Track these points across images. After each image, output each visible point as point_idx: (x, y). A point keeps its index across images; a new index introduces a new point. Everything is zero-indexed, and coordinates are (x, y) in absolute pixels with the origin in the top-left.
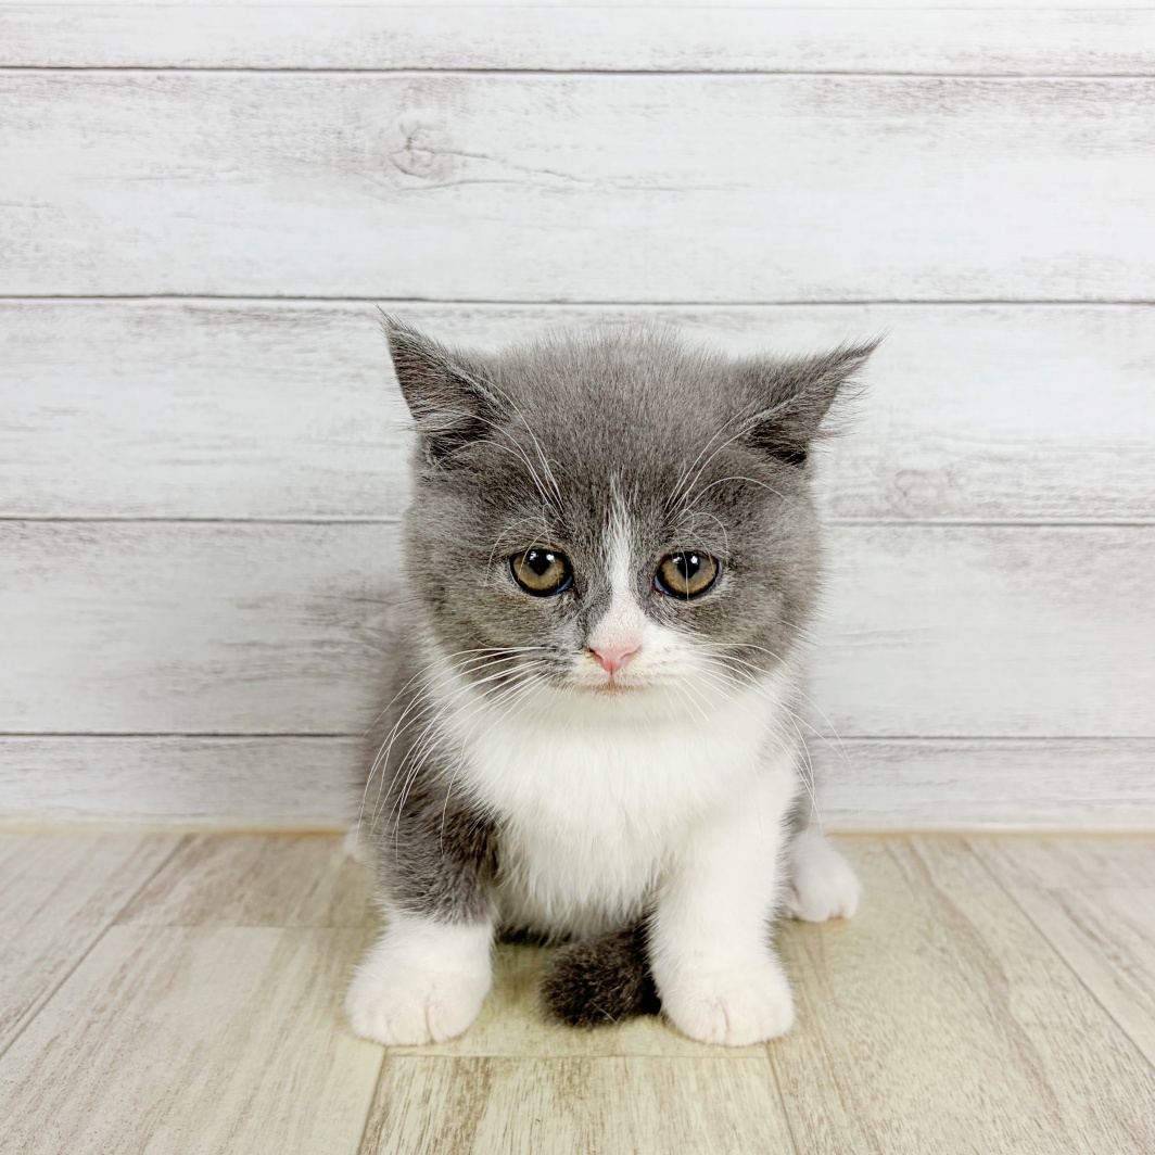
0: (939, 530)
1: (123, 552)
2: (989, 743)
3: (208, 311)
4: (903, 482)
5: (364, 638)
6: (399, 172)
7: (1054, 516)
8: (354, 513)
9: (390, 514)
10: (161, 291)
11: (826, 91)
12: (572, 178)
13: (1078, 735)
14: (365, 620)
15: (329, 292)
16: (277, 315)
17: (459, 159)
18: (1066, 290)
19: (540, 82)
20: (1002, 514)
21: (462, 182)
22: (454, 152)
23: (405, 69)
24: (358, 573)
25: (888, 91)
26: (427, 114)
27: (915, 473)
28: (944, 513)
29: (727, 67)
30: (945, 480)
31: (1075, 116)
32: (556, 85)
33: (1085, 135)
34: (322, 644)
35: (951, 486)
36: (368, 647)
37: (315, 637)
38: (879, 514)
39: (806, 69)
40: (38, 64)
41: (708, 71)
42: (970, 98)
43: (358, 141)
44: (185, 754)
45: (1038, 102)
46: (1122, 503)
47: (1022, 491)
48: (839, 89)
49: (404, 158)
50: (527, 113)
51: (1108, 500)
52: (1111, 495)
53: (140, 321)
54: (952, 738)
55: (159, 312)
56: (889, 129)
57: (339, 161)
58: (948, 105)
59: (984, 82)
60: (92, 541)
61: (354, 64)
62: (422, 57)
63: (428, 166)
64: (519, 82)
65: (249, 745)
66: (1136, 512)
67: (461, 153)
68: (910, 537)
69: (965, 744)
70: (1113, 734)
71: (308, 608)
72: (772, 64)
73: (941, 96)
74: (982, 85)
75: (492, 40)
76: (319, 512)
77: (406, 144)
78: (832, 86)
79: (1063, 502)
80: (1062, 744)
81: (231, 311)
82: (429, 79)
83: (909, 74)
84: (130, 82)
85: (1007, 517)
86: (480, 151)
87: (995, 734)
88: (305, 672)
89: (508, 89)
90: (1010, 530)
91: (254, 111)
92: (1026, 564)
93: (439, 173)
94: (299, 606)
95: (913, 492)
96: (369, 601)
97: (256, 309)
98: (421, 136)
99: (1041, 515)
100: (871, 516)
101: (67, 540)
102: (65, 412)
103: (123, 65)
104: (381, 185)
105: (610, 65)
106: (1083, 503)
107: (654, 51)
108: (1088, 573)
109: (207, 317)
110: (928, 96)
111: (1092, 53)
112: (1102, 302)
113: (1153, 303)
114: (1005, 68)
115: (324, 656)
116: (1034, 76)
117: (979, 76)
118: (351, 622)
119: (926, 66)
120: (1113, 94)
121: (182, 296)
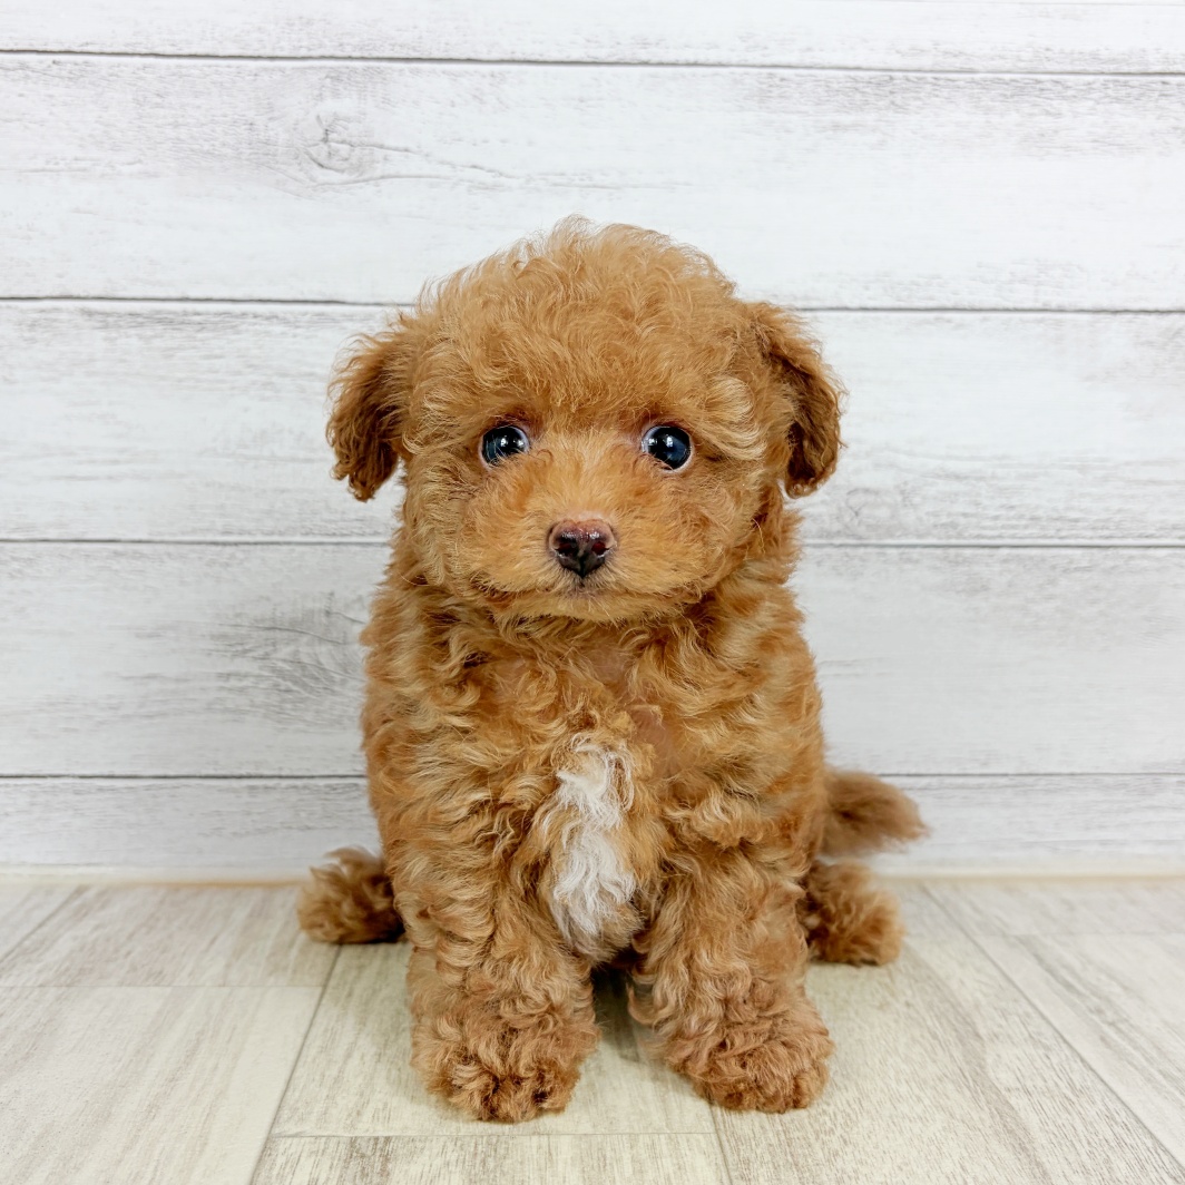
0: (894, 552)
1: (12, 577)
2: (948, 780)
3: (107, 314)
4: (855, 501)
5: (274, 670)
6: (315, 166)
7: (1013, 537)
8: (264, 533)
9: (302, 534)
10: (56, 293)
11: (771, 86)
12: (501, 174)
13: (1042, 771)
14: (275, 651)
16: (181, 319)
17: (379, 153)
18: (1024, 297)
19: (467, 72)
20: (957, 538)
21: (383, 177)
22: (374, 146)
23: (323, 57)
24: (268, 599)
25: (835, 86)
26: (346, 105)
27: (867, 491)
28: (898, 533)
29: (665, 59)
30: (899, 498)
31: (1031, 115)
32: (484, 76)
33: (1042, 135)
34: (228, 676)
35: (906, 506)
36: (280, 681)
37: (220, 671)
38: (829, 535)
39: (751, 61)
41: (646, 64)
42: (922, 95)
43: (271, 133)
44: (78, 798)
45: (992, 100)
46: (1086, 524)
47: (980, 510)
48: (784, 83)
49: (321, 152)
50: (453, 106)
51: (1070, 521)
52: (1074, 515)
53: (33, 326)
54: (909, 775)
55: (53, 316)
56: (836, 127)
57: (250, 154)
58: (898, 99)
59: (936, 79)
61: (268, 51)
62: (341, 45)
63: (346, 159)
64: (444, 73)
65: (148, 788)
66: (1100, 533)
67: (381, 147)
68: (862, 560)
69: (924, 782)
71: (213, 637)
72: (713, 57)
73: (892, 93)
74: (934, 81)
75: (415, 27)
76: (226, 533)
77: (323, 136)
78: (778, 83)
79: (1023, 522)
80: (1025, 781)
81: (132, 314)
82: (347, 68)
83: (857, 68)
84: (23, 66)
85: (965, 538)
86: (402, 144)
87: (955, 771)
88: (209, 708)
89: (433, 80)
90: (968, 552)
91: (159, 100)
92: (985, 588)
93: (359, 168)
94: (204, 636)
95: (865, 511)
96: (280, 629)
97: (158, 312)
98: (340, 128)
99: (1000, 537)
100: (821, 537)
103: (16, 48)
104: (296, 180)
105: (541, 55)
106: (1045, 523)
107: (589, 41)
108: (1051, 597)
109: (105, 321)
110: (878, 92)
111: (1048, 50)
112: (1061, 310)
113: (1116, 312)
114: (958, 63)
115: (230, 690)
116: (989, 72)
117: (931, 71)
118: (260, 652)
119: (876, 60)
120: (1070, 93)
121: (79, 298)
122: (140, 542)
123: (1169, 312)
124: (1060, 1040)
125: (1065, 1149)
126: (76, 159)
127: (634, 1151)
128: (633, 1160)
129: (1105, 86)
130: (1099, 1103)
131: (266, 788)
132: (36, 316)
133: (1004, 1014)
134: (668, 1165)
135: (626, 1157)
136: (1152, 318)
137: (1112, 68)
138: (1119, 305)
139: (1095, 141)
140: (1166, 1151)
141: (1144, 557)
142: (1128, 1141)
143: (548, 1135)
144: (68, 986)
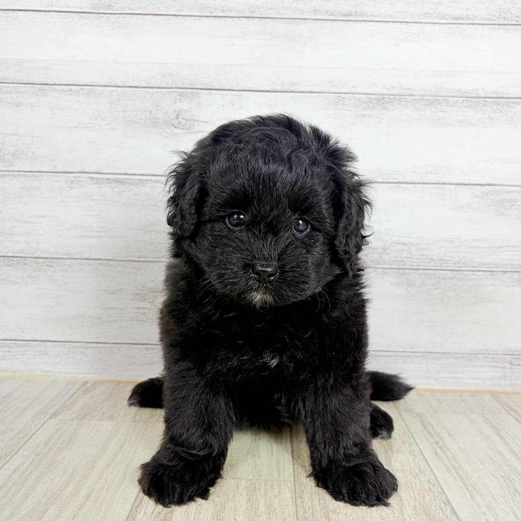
0: (380, 270)
1: (63, 271)
2: (398, 354)
3: (98, 179)
5: (155, 307)
6: (173, 127)
8: (153, 258)
10: (81, 171)
11: (339, 100)
13: (433, 351)
14: (155, 300)
15: (145, 173)
16: (125, 181)
17: (196, 123)
18: (430, 178)
19: (229, 94)
20: (404, 265)
21: (197, 132)
22: (194, 120)
23: (176, 88)
25: (363, 100)
26: (184, 105)
27: (371, 248)
28: (382, 264)
29: (300, 90)
30: (382, 251)
31: (435, 112)
32: (234, 96)
33: (439, 119)
34: (139, 308)
35: (385, 254)
37: (137, 306)
39: (332, 91)
40: (35, 83)
41: (293, 92)
42: (395, 104)
43: (158, 115)
44: (85, 350)
45: (421, 106)
46: (451, 262)
47: (412, 256)
48: (344, 99)
49: (175, 122)
50: (223, 106)
51: (446, 261)
52: (447, 258)
53: (72, 182)
54: (383, 351)
55: (79, 179)
56: (363, 116)
57: (150, 122)
58: (386, 106)
59: (400, 98)
60: (52, 266)
61: (157, 85)
63: (184, 125)
64: (220, 94)
65: (110, 347)
66: (457, 265)
67: (197, 121)
69: (389, 354)
70: (446, 352)
71: (134, 294)
72: (318, 90)
75: (210, 78)
76: (139, 257)
77: (175, 116)
78: (341, 99)
79: (428, 261)
80: (426, 355)
81: (107, 179)
82: (186, 92)
83: (371, 94)
84: (70, 90)
85: (406, 266)
86: (204, 120)
87: (400, 350)
88: (132, 319)
89: (216, 96)
90: (407, 271)
91: (117, 102)
92: (413, 284)
93: (189, 128)
94: (131, 294)
96: (158, 292)
97: (117, 178)
98: (182, 114)
99: (419, 266)
101: (42, 266)
102: (42, 216)
103: (68, 84)
104: (166, 132)
105: (256, 88)
106: (436, 261)
107: (273, 83)
108: (438, 288)
109: (98, 181)
110: (378, 103)
111: (442, 88)
112: (444, 184)
113: (465, 185)
114: (409, 92)
115: (140, 313)
116: (420, 96)
117: (399, 95)
118: (151, 300)
119: (378, 91)
120: (450, 104)
121: (88, 173)
122: (109, 260)
123: (485, 185)
124: (420, 453)
125: (410, 491)
126: (88, 123)
127: (266, 486)
128: (265, 489)
129: (463, 101)
130: (427, 476)
131: (152, 348)
132: (73, 179)
133: (404, 442)
134: (276, 492)
135: (263, 488)
136: (479, 187)
137: (466, 95)
138: (466, 182)
139: (459, 122)
140: (445, 494)
141: (473, 275)
142: (433, 490)
143: (238, 479)
144: (81, 419)
